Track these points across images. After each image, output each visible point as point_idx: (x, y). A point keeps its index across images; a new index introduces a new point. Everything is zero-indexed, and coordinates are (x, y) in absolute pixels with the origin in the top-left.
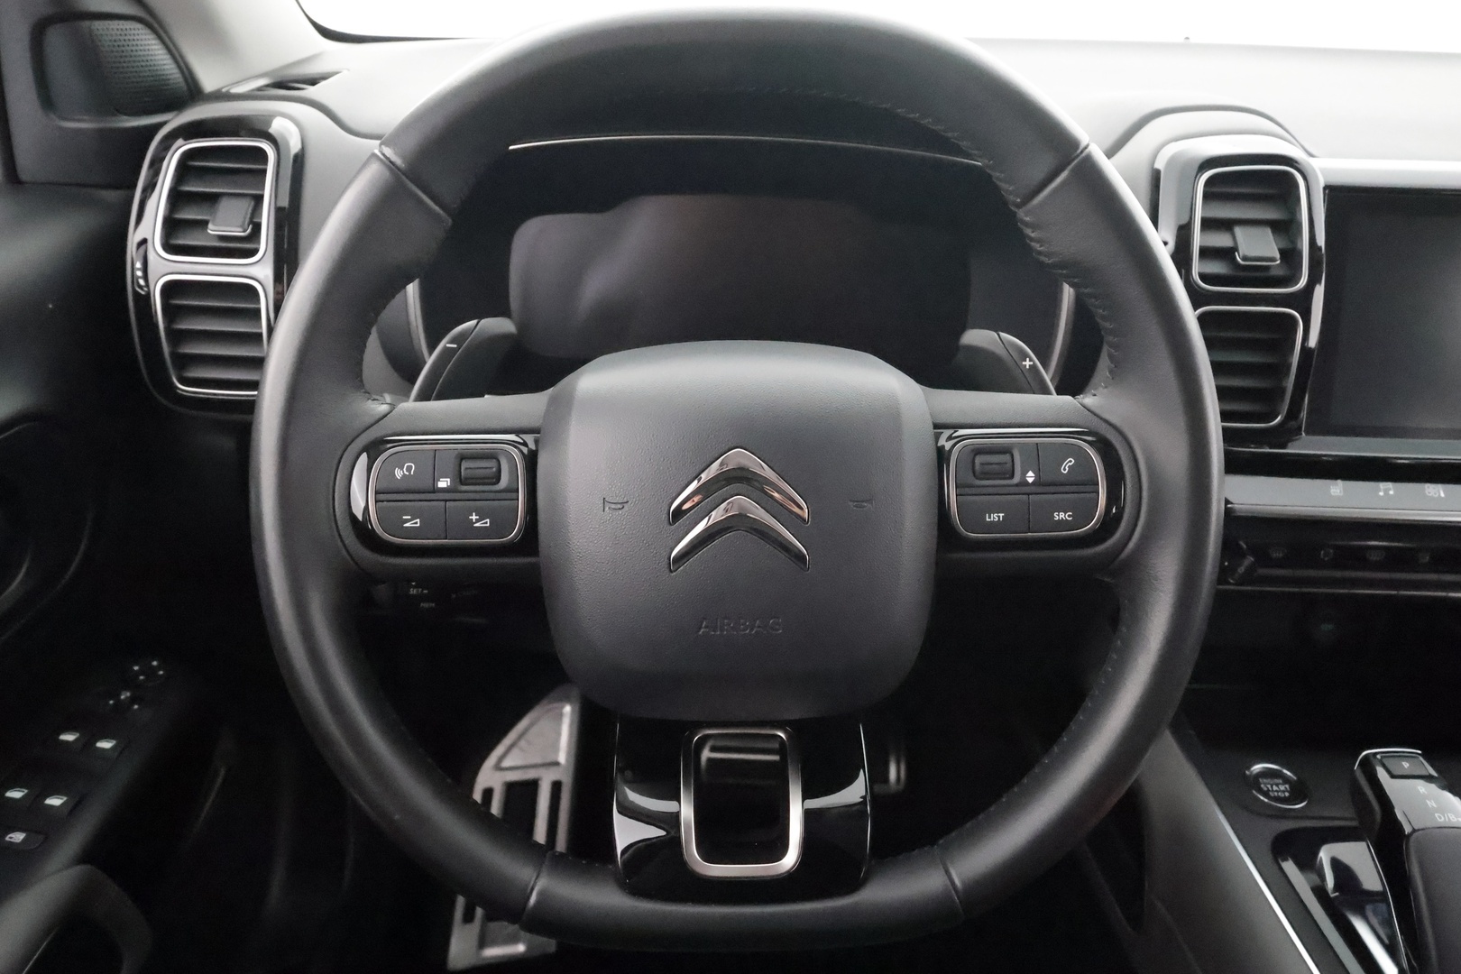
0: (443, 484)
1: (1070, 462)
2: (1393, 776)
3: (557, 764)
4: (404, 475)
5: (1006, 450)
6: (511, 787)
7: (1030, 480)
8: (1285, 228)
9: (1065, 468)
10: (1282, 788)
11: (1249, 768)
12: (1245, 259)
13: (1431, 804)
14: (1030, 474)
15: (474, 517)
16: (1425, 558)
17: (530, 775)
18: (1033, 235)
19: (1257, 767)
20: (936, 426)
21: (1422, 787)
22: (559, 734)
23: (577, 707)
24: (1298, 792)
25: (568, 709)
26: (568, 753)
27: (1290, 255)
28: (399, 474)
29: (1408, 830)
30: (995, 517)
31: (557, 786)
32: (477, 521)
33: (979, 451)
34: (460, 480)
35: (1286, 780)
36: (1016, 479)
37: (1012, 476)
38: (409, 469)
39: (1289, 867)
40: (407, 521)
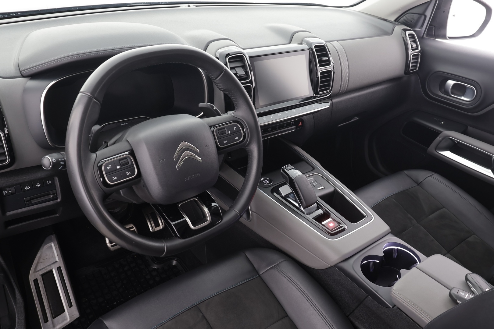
0: (118, 167)
1: (235, 128)
2: (288, 170)
3: (57, 262)
4: (110, 168)
5: (224, 128)
6: (43, 275)
7: (230, 133)
8: (244, 67)
9: (235, 129)
10: (267, 181)
11: (261, 180)
12: (239, 75)
13: (295, 173)
14: (229, 132)
15: (127, 173)
16: (278, 128)
17: (49, 269)
18: (218, 85)
19: (262, 179)
20: (210, 127)
21: (293, 170)
22: (53, 253)
23: (56, 242)
24: (270, 181)
25: (53, 245)
26: (58, 257)
27: (247, 73)
28: (108, 168)
29: (293, 178)
30: (225, 142)
31: (59, 269)
32: (128, 173)
33: (219, 129)
34: (121, 166)
35: (268, 180)
36: (227, 133)
37: (226, 133)
38: (110, 166)
39: (275, 194)
40: (114, 178)
